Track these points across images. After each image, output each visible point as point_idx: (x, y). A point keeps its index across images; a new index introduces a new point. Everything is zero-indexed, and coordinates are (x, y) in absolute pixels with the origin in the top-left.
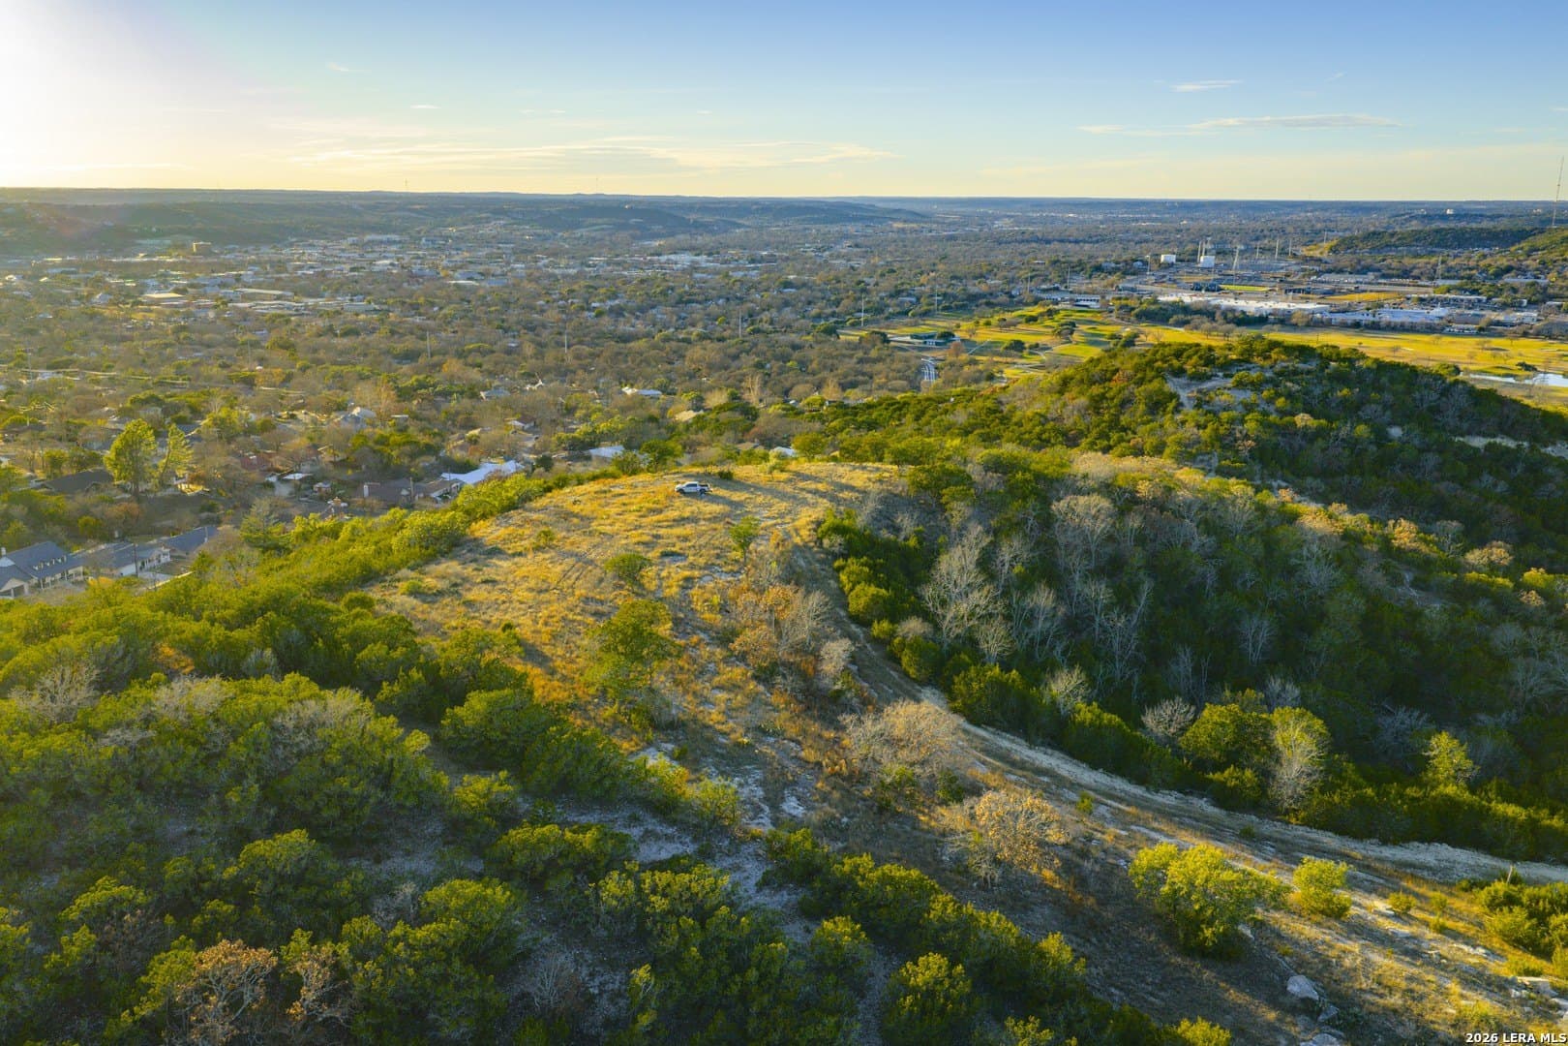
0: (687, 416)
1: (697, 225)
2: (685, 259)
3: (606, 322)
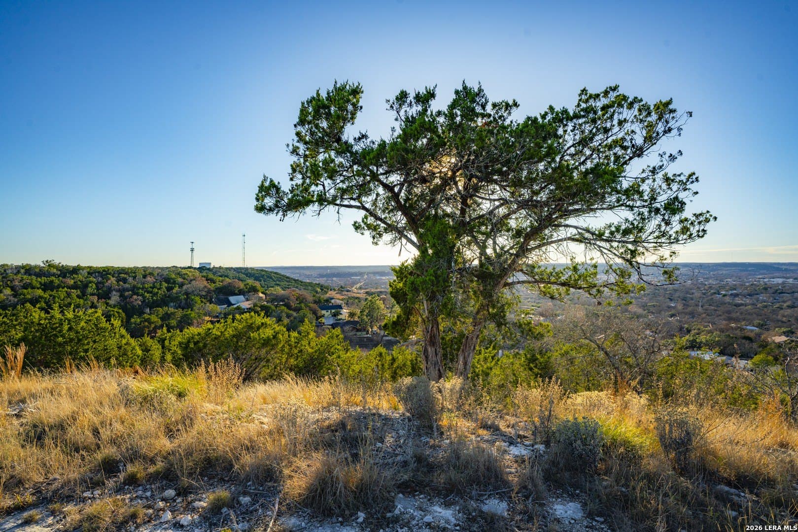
0: (779, 339)
3: (727, 299)
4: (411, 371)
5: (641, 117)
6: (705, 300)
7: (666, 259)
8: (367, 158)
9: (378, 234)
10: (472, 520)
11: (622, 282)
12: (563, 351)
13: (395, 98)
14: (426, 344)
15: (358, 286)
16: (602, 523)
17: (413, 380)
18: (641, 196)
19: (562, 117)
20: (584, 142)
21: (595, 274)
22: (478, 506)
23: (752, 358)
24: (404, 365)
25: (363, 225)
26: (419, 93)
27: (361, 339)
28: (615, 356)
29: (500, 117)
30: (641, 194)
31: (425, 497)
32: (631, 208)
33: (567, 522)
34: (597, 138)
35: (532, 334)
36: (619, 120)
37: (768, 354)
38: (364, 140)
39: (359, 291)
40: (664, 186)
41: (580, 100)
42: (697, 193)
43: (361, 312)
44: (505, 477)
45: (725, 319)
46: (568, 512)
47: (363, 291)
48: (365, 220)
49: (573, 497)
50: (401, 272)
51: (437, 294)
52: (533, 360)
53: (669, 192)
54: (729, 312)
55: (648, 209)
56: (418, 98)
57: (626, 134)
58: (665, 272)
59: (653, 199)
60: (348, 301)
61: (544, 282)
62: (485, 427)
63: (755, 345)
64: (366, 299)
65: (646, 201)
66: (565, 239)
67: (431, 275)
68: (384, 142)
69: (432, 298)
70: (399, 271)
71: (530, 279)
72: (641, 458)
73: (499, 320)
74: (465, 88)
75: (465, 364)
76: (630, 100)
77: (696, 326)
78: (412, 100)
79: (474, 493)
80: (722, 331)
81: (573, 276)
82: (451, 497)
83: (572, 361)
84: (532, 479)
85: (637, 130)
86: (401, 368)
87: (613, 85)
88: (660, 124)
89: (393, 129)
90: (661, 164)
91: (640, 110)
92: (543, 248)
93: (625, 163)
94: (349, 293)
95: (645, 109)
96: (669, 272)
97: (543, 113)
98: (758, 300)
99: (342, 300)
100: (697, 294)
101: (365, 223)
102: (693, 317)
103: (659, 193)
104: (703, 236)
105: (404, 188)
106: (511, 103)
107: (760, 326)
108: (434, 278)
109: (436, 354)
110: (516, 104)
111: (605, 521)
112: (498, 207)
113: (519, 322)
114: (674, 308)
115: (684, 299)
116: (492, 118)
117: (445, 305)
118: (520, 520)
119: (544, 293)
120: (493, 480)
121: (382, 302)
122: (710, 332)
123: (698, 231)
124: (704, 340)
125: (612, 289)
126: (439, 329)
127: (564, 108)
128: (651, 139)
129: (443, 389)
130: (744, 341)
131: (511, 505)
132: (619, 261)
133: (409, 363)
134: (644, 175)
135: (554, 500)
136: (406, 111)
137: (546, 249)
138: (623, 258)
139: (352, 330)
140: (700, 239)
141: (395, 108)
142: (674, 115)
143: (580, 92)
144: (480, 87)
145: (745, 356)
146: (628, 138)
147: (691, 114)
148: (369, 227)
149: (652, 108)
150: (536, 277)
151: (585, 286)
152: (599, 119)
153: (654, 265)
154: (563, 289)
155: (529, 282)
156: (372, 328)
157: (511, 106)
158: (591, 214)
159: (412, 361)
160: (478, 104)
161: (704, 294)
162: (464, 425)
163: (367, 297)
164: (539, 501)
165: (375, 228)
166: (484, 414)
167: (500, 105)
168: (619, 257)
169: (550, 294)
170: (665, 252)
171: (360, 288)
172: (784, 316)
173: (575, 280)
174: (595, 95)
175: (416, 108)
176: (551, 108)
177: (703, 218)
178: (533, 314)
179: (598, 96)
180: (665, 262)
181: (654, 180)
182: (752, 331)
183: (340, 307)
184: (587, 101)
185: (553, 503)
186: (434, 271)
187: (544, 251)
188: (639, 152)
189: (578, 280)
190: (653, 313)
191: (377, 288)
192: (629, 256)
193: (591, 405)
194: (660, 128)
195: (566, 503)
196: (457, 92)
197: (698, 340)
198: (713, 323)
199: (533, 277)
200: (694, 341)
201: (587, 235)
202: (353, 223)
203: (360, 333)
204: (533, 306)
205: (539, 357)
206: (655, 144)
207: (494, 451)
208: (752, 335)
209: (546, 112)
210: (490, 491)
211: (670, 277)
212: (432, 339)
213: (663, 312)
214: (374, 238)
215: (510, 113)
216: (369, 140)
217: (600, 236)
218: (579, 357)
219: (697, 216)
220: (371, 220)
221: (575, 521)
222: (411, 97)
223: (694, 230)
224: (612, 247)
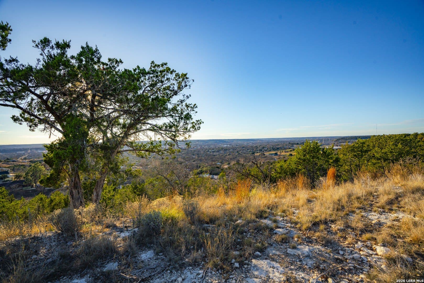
0: (226, 167)
1: (227, 142)
2: (226, 146)
3: (211, 153)
4: (64, 206)
5: (177, 78)
6: (205, 154)
7: (187, 139)
8: (17, 75)
9: (34, 124)
10: (97, 279)
11: (171, 149)
12: (149, 182)
13: (39, 41)
14: (71, 188)
15: (23, 157)
16: (162, 255)
17: (62, 211)
18: (177, 112)
19: (143, 72)
20: (152, 85)
21: (160, 145)
22: (101, 270)
23: (219, 174)
24: (60, 203)
25: (21, 118)
26: (58, 42)
27: (27, 192)
28: (172, 181)
29: (113, 66)
30: (177, 111)
31: (67, 277)
32: (172, 116)
33: (147, 261)
34: (159, 84)
35: (132, 175)
36: (167, 78)
37: (224, 172)
38: (15, 62)
39: (24, 161)
40: (186, 108)
41: (151, 66)
42: (197, 112)
43: (26, 174)
44: (117, 249)
45: (211, 161)
46: (148, 256)
47: (27, 161)
48: (23, 115)
49: (150, 248)
50: (51, 147)
51: (77, 159)
52: (136, 188)
53: (188, 111)
54: (212, 158)
55: (178, 118)
56: (58, 45)
57: (171, 85)
58: (186, 144)
59: (182, 113)
60: (14, 168)
61: (138, 150)
62: (108, 227)
63: (220, 170)
64: (30, 166)
65: (179, 114)
66: (146, 130)
67: (70, 149)
68: (31, 67)
69: (73, 161)
70: (50, 147)
71: (131, 149)
72: (178, 222)
73: (115, 170)
74: (88, 46)
75: (97, 196)
76: (171, 70)
77: (202, 164)
78: (54, 45)
79: (99, 264)
80: (210, 166)
81: (151, 147)
82: (85, 271)
83: (153, 186)
84: (130, 246)
85: (175, 83)
86: (58, 204)
87: (165, 62)
88: (183, 83)
89: (38, 60)
90: (184, 99)
91: (176, 75)
92: (137, 134)
93: (171, 97)
94: (14, 163)
95: (177, 75)
96: (188, 144)
97: (134, 68)
98: (220, 153)
99: (8, 168)
100: (202, 152)
101: (23, 117)
102: (201, 161)
103: (184, 111)
104: (199, 129)
105: (51, 98)
106: (119, 60)
107: (221, 162)
108: (72, 151)
109: (79, 193)
110: (121, 62)
111: (163, 254)
112: (112, 113)
113: (125, 171)
114: (194, 158)
115: (198, 154)
116: (108, 66)
117: (82, 165)
118: (124, 269)
119: (138, 155)
120: (110, 253)
121: (43, 166)
122: (207, 166)
123: (198, 127)
124: (205, 170)
125: (167, 152)
126: (79, 179)
127: (143, 68)
128: (180, 88)
129: (82, 212)
130: (217, 168)
131: (120, 263)
132: (169, 139)
133: (63, 201)
134: (178, 103)
135: (141, 252)
136: (49, 51)
137: (139, 134)
138: (171, 138)
139: (18, 187)
140: (199, 130)
141: (40, 47)
142: (188, 80)
143: (151, 62)
144: (97, 48)
145: (217, 174)
146: (172, 87)
147: (193, 81)
148: (26, 120)
149: (180, 75)
150: (134, 148)
151: (157, 151)
152: (159, 76)
153: (183, 141)
154: (147, 153)
155: (130, 150)
156: (36, 184)
157: (119, 62)
158: (159, 118)
159: (64, 199)
160: (95, 57)
161: (204, 152)
162: (96, 229)
163: (31, 164)
164: (134, 255)
165: (31, 121)
166: (108, 220)
167: (112, 60)
168: (169, 138)
169: (141, 155)
170: (187, 135)
171: (25, 159)
172: (227, 158)
173: (152, 149)
174: (158, 65)
175: (57, 51)
176: (138, 67)
177: (199, 122)
178: (137, 166)
179: (159, 66)
180: (186, 140)
181: (182, 106)
182: (219, 164)
183: (7, 173)
184: (154, 67)
185: (141, 254)
186: (72, 147)
187: (138, 135)
188: (176, 93)
189: (153, 148)
190: (187, 161)
191: (39, 158)
192: (173, 137)
193: (160, 204)
194: (183, 84)
195: (147, 252)
196: (82, 48)
197: (203, 170)
198: (207, 163)
199: (133, 148)
200: (202, 170)
201: (156, 128)
202: (12, 116)
203: (26, 188)
204: (137, 162)
205: (138, 186)
206: (182, 90)
207: (112, 238)
208: (219, 166)
209: (136, 68)
210: (109, 259)
211: (188, 146)
212: (75, 185)
213: (191, 160)
214: (30, 127)
215: (118, 65)
216: (19, 63)
217: (160, 128)
218: (156, 183)
219: (197, 121)
220: (26, 116)
221: (150, 258)
222: (53, 43)
223: (196, 127)
224: (166, 133)
